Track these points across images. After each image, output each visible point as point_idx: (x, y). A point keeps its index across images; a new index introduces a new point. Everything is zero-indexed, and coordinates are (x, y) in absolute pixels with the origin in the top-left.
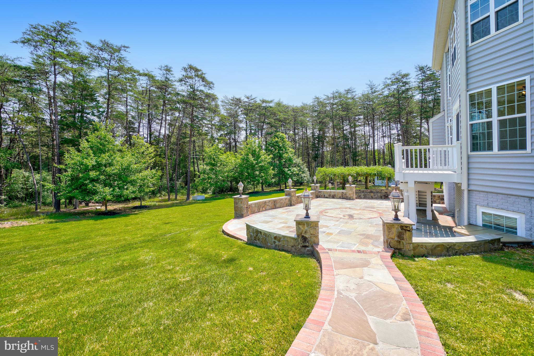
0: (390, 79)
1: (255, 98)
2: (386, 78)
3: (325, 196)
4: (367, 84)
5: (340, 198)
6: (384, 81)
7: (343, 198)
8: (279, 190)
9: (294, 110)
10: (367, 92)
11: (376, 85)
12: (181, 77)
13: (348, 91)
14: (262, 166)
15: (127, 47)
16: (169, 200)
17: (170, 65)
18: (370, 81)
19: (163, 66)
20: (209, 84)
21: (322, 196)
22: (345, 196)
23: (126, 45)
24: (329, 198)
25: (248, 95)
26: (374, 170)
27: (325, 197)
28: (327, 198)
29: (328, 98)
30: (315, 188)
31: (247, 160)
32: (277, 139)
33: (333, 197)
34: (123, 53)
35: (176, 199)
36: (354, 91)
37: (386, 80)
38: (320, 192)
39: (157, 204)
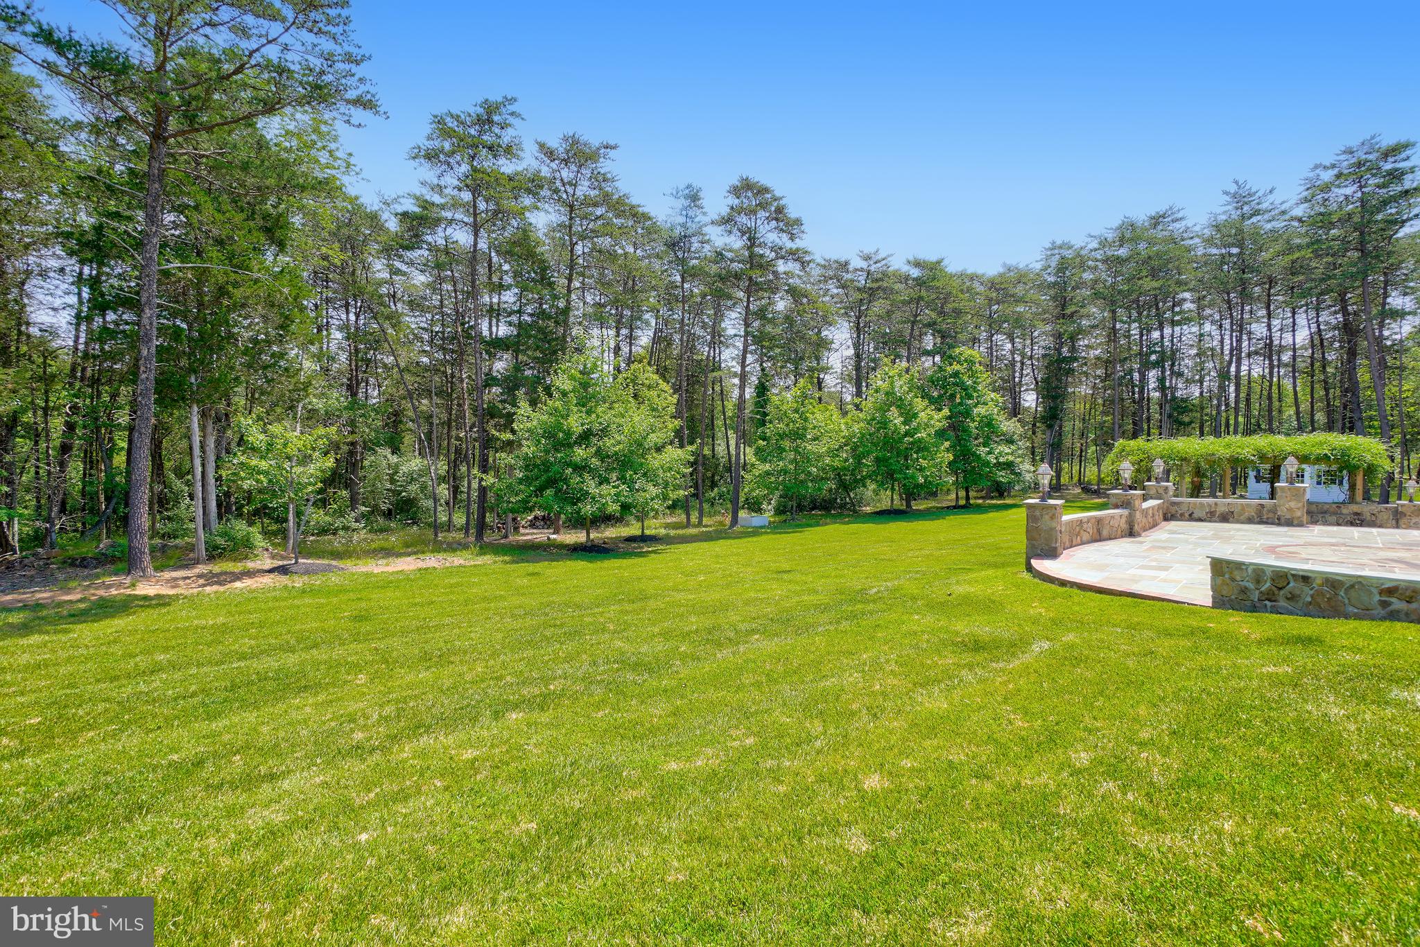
0: (1333, 166)
1: (889, 256)
2: (1316, 167)
3: (1195, 515)
4: (1226, 193)
5: (1250, 521)
6: (1311, 175)
7: (1261, 522)
8: (955, 507)
9: (992, 285)
10: (1224, 217)
11: (1260, 194)
12: (725, 211)
13: (1156, 221)
14: (920, 440)
15: (614, 147)
16: (688, 524)
17: (696, 184)
18: (1237, 183)
19: (682, 187)
20: (789, 226)
21: (1182, 515)
22: (1271, 515)
23: (612, 143)
24: (1210, 521)
25: (868, 250)
26: (1321, 444)
27: (1191, 518)
28: (1200, 520)
29: (1104, 243)
30: (1161, 491)
31: (884, 424)
32: (956, 367)
33: (1225, 518)
34: (605, 166)
35: (700, 524)
36: (1180, 215)
37: (1318, 171)
38: (1174, 504)
39: (663, 531)
